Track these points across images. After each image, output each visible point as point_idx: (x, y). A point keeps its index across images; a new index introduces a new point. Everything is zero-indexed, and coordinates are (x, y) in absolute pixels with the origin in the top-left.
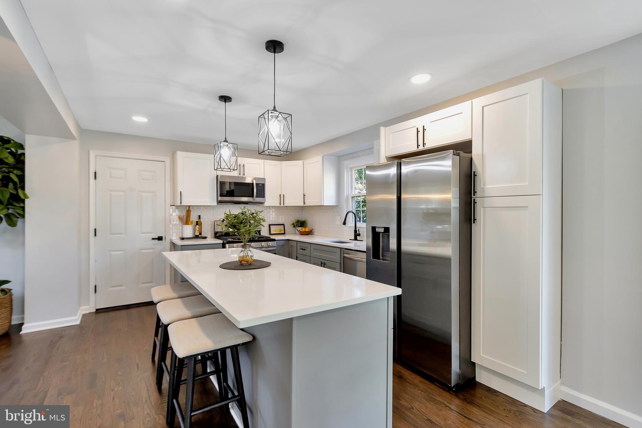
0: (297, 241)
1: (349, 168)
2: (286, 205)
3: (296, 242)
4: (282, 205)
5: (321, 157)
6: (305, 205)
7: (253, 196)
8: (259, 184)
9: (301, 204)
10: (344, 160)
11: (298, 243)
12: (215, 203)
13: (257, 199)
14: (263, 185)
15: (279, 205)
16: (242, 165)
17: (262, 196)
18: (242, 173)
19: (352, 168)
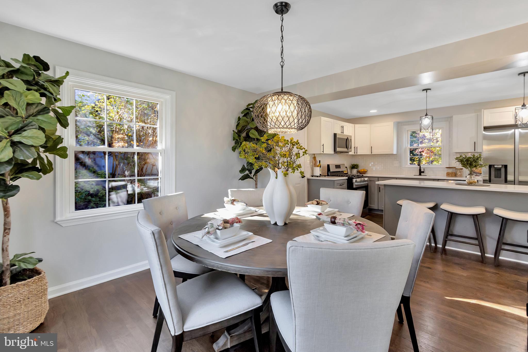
2: (358, 154)
3: (377, 178)
4: (356, 154)
5: (392, 123)
6: (372, 154)
7: (347, 148)
8: (350, 139)
9: (369, 153)
10: (404, 125)
11: (379, 178)
12: (333, 152)
13: (350, 150)
14: (351, 140)
15: (354, 154)
16: (343, 127)
17: (351, 148)
18: (343, 132)
19: (409, 130)
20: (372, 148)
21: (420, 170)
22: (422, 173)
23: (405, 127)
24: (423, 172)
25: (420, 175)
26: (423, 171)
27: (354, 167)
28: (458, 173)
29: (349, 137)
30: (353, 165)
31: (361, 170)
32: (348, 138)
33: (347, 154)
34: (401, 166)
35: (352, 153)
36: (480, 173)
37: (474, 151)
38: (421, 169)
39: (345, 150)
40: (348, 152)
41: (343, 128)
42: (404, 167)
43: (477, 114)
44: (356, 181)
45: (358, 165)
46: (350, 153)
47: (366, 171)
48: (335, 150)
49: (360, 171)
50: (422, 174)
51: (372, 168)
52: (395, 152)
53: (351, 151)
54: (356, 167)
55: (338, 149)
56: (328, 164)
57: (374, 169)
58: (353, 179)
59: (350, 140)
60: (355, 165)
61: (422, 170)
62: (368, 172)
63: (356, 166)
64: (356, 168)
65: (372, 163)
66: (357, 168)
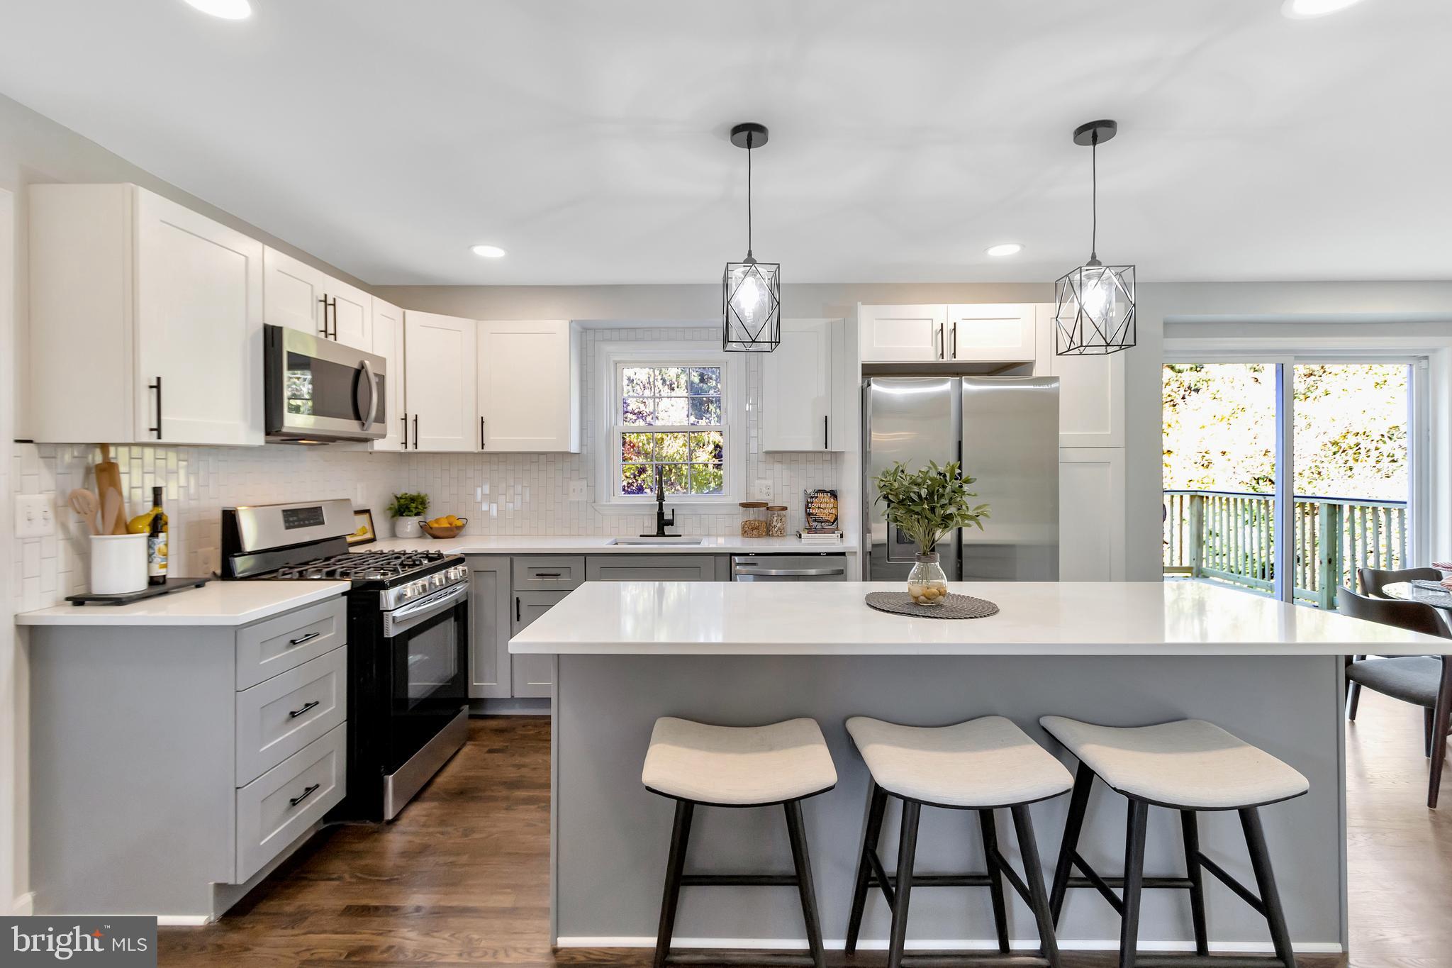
0: (512, 556)
1: (612, 362)
2: (421, 448)
3: (509, 559)
4: (411, 448)
5: (567, 323)
6: (486, 449)
7: (357, 417)
8: (376, 375)
9: (473, 447)
10: (604, 340)
11: (515, 558)
12: (259, 438)
13: (374, 428)
14: (382, 379)
15: (401, 449)
16: (330, 301)
17: (381, 418)
18: (331, 330)
19: (620, 362)
20: (482, 422)
21: (661, 514)
22: (666, 528)
23: (608, 348)
24: (671, 523)
25: (661, 533)
26: (670, 517)
27: (406, 506)
28: (775, 523)
29: (367, 362)
30: (402, 501)
31: (437, 521)
32: (363, 367)
33: (359, 447)
34: (595, 502)
35: (390, 442)
36: (829, 521)
37: (824, 449)
38: (665, 510)
39: (348, 426)
40: (365, 440)
41: (330, 309)
42: (605, 503)
43: (829, 320)
44: (400, 598)
45: (422, 498)
46: (379, 445)
47: (459, 523)
48: (272, 425)
49: (436, 525)
50: (667, 530)
51: (485, 507)
52: (574, 448)
53: (384, 436)
54: (416, 508)
55: (294, 422)
56: (229, 505)
57: (494, 512)
58: (382, 592)
59: (374, 380)
60: (413, 499)
61: (668, 516)
62: (471, 529)
63: (414, 505)
64: (415, 511)
65: (487, 489)
66: (417, 514)
